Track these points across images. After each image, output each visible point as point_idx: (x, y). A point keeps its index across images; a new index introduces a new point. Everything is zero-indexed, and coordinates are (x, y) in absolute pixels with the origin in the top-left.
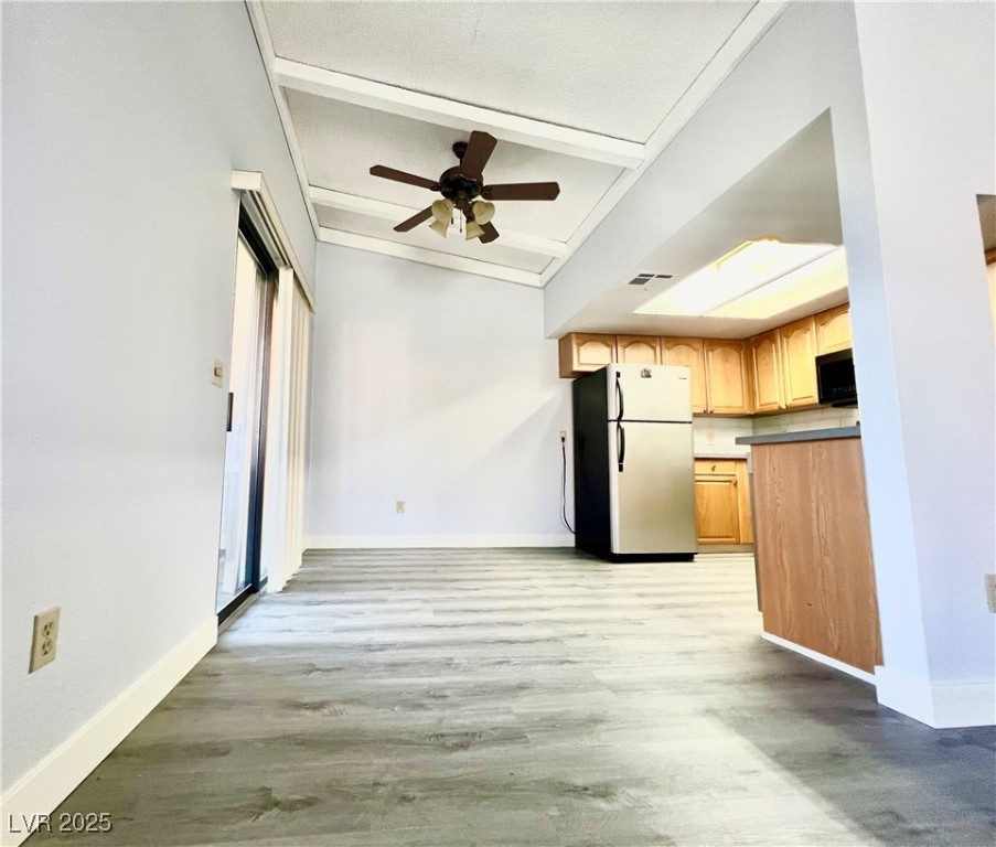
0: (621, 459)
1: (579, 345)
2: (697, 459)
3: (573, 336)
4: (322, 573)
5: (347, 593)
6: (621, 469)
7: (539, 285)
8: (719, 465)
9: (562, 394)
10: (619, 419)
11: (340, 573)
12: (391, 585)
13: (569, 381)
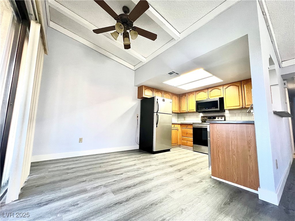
0: (157, 124)
1: (145, 90)
2: (172, 124)
3: (144, 86)
4: (43, 178)
5: (62, 190)
6: (157, 127)
7: (134, 69)
8: (175, 125)
9: (137, 103)
10: (157, 112)
11: (53, 176)
12: (84, 179)
13: (140, 100)
